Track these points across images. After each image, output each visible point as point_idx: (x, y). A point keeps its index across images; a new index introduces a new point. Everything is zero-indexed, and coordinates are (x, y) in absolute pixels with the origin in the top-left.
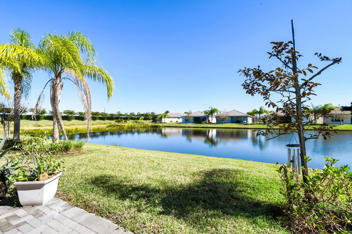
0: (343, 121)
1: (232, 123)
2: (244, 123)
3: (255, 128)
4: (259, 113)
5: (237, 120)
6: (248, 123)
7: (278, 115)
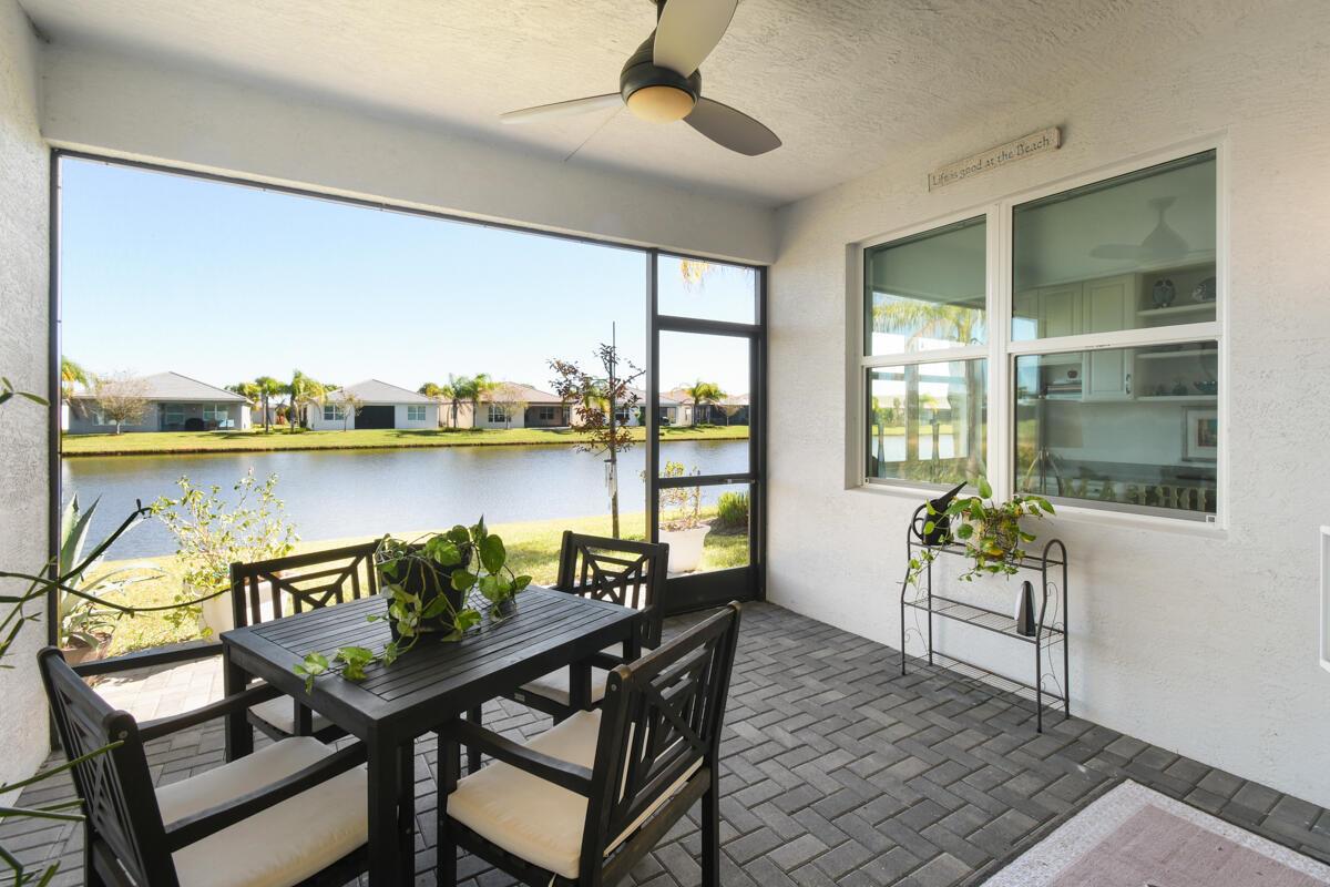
0: (510, 420)
1: (162, 431)
2: (226, 428)
3: (280, 446)
4: (291, 390)
5: (188, 416)
6: (244, 430)
7: (355, 400)
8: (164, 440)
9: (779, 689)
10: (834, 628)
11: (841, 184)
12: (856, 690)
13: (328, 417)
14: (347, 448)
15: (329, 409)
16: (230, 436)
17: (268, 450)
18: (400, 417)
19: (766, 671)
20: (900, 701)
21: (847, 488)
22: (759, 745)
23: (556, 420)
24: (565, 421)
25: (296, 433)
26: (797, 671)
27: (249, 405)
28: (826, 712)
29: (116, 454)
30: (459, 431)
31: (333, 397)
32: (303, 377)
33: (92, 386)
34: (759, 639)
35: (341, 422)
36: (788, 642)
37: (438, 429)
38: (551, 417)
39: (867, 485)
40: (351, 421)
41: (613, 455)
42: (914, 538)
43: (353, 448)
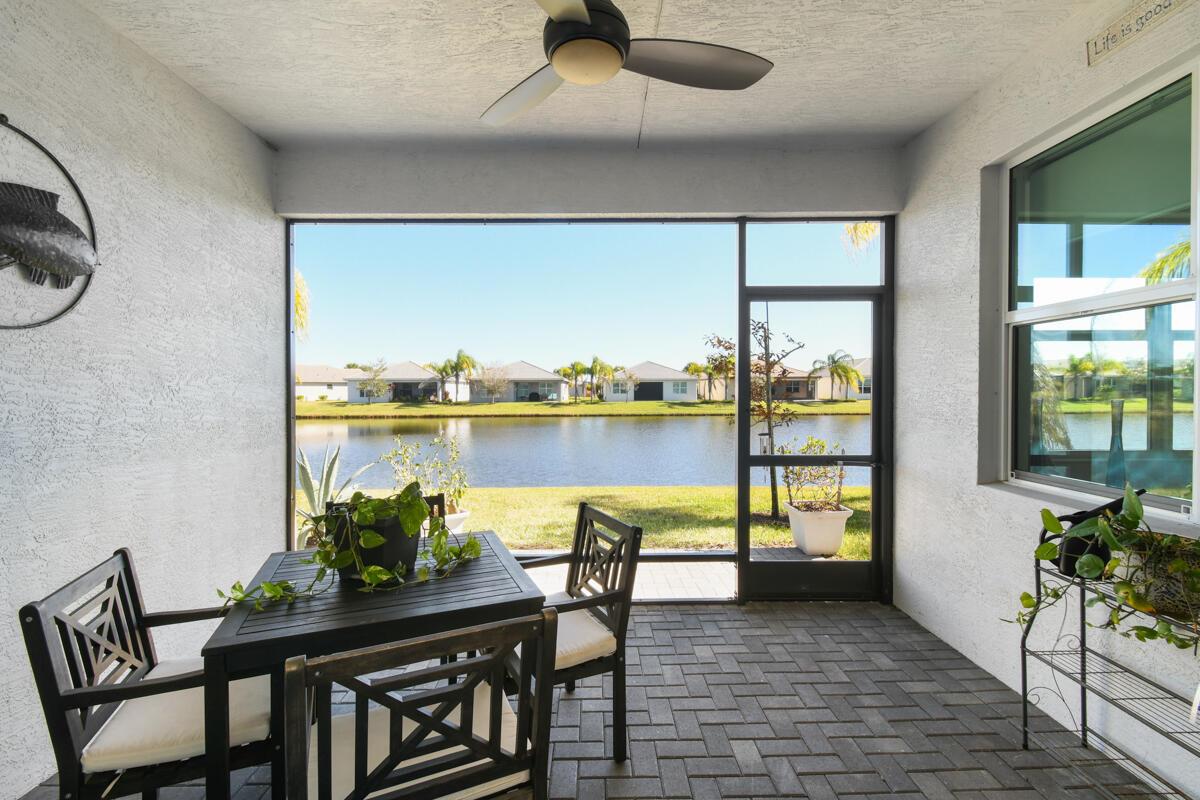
1: (517, 401)
2: (552, 402)
3: (582, 413)
4: (591, 372)
5: (531, 391)
6: (562, 401)
7: (634, 378)
8: (517, 407)
9: (828, 715)
10: (963, 658)
11: (976, 92)
12: (933, 748)
13: (615, 392)
14: (628, 415)
15: (616, 385)
16: (554, 405)
17: (576, 416)
18: (667, 391)
19: (823, 690)
20: (991, 782)
21: (981, 482)
22: (747, 775)
23: (802, 393)
24: (811, 395)
25: (594, 403)
26: (867, 701)
27: (567, 383)
28: (865, 764)
29: (491, 416)
30: (713, 402)
31: (619, 376)
32: (599, 362)
33: (480, 371)
34: (848, 649)
35: (624, 395)
36: (884, 661)
37: (697, 401)
38: (797, 390)
39: (1014, 481)
40: (631, 394)
41: (770, 428)
42: (1046, 564)
43: (632, 415)
